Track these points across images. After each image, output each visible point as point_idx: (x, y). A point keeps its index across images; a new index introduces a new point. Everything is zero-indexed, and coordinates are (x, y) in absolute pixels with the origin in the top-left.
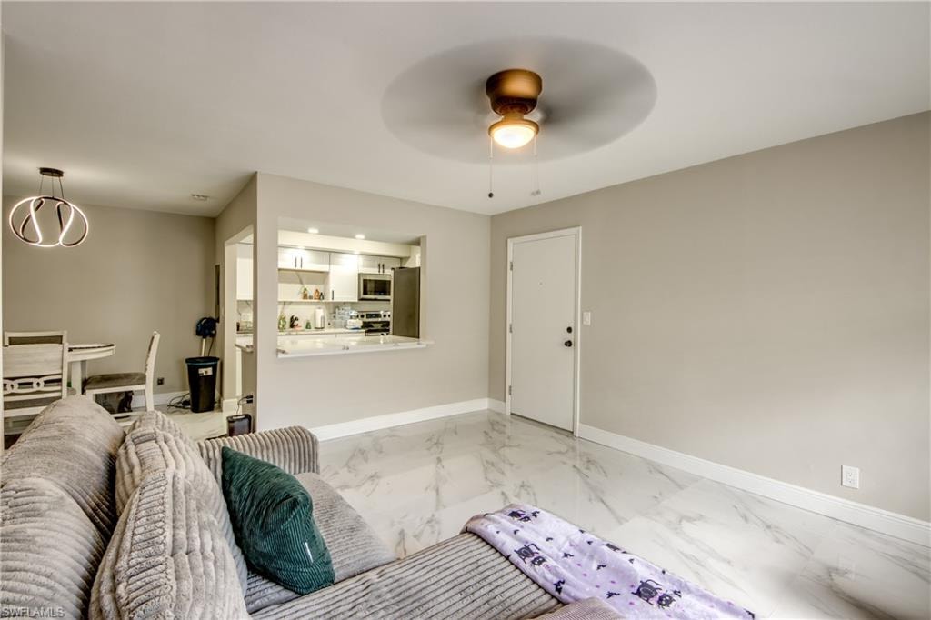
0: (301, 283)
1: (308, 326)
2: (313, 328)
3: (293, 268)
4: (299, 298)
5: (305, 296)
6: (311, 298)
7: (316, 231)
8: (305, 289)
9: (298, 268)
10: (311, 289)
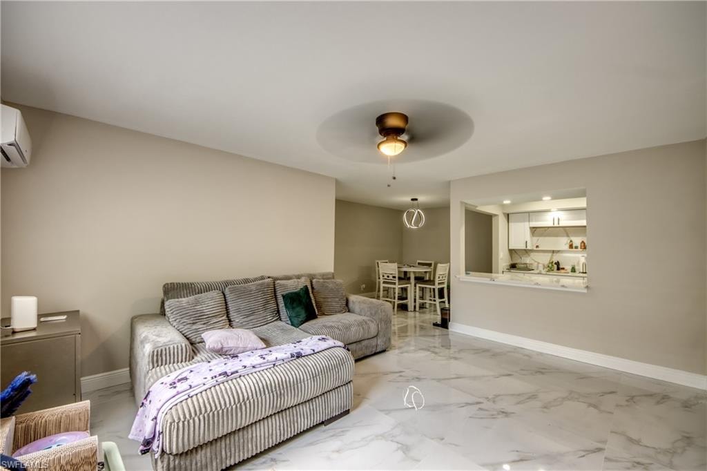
0: (568, 236)
1: (573, 270)
2: (577, 272)
3: (552, 225)
4: (567, 247)
5: (571, 246)
6: (576, 247)
7: (549, 198)
8: (571, 241)
9: (556, 225)
10: (577, 241)
